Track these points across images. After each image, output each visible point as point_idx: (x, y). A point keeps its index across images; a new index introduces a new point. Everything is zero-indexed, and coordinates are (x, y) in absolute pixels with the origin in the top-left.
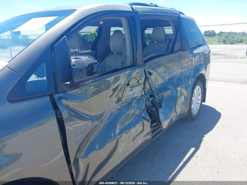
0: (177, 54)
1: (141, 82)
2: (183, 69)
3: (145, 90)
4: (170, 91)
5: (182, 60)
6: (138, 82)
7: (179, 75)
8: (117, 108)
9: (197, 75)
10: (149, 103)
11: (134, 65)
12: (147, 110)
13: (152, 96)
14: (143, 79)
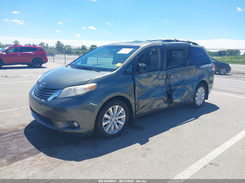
0: (187, 67)
1: (164, 78)
2: (191, 76)
3: (166, 83)
4: (181, 86)
5: (191, 71)
6: (163, 78)
7: (188, 79)
8: (152, 87)
9: (201, 80)
10: (168, 90)
11: (161, 70)
12: (167, 93)
13: (170, 87)
14: (166, 77)
